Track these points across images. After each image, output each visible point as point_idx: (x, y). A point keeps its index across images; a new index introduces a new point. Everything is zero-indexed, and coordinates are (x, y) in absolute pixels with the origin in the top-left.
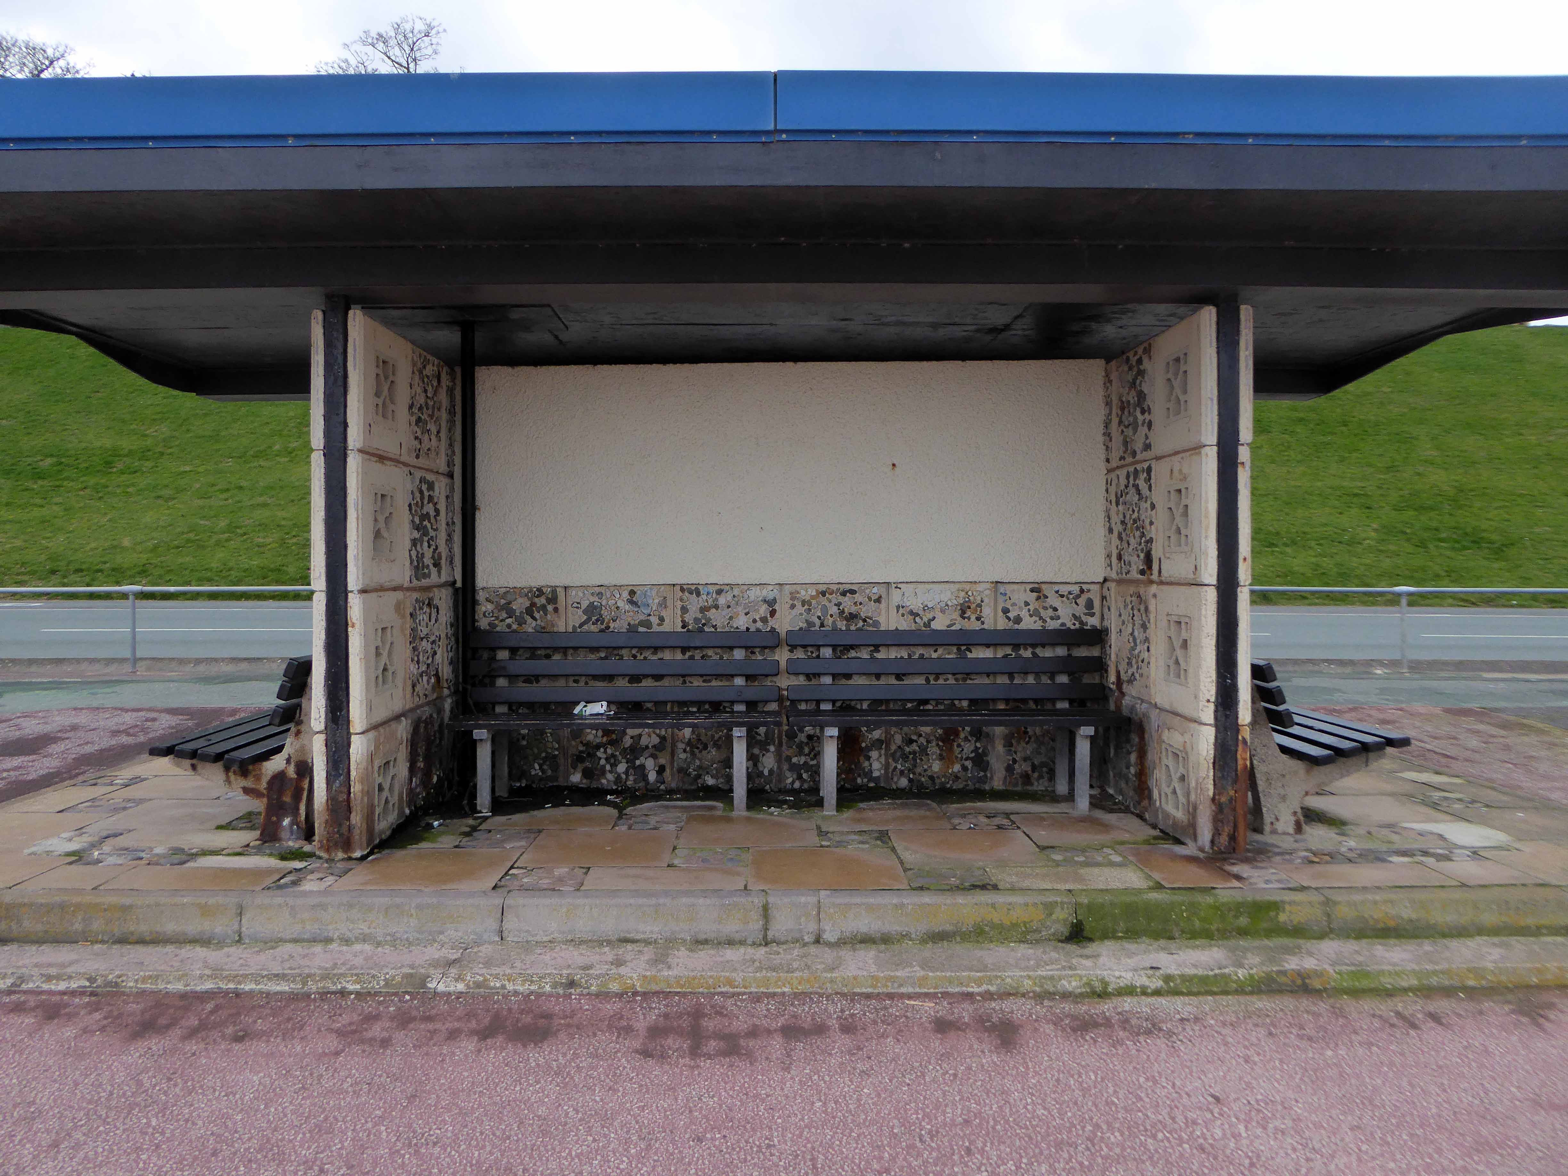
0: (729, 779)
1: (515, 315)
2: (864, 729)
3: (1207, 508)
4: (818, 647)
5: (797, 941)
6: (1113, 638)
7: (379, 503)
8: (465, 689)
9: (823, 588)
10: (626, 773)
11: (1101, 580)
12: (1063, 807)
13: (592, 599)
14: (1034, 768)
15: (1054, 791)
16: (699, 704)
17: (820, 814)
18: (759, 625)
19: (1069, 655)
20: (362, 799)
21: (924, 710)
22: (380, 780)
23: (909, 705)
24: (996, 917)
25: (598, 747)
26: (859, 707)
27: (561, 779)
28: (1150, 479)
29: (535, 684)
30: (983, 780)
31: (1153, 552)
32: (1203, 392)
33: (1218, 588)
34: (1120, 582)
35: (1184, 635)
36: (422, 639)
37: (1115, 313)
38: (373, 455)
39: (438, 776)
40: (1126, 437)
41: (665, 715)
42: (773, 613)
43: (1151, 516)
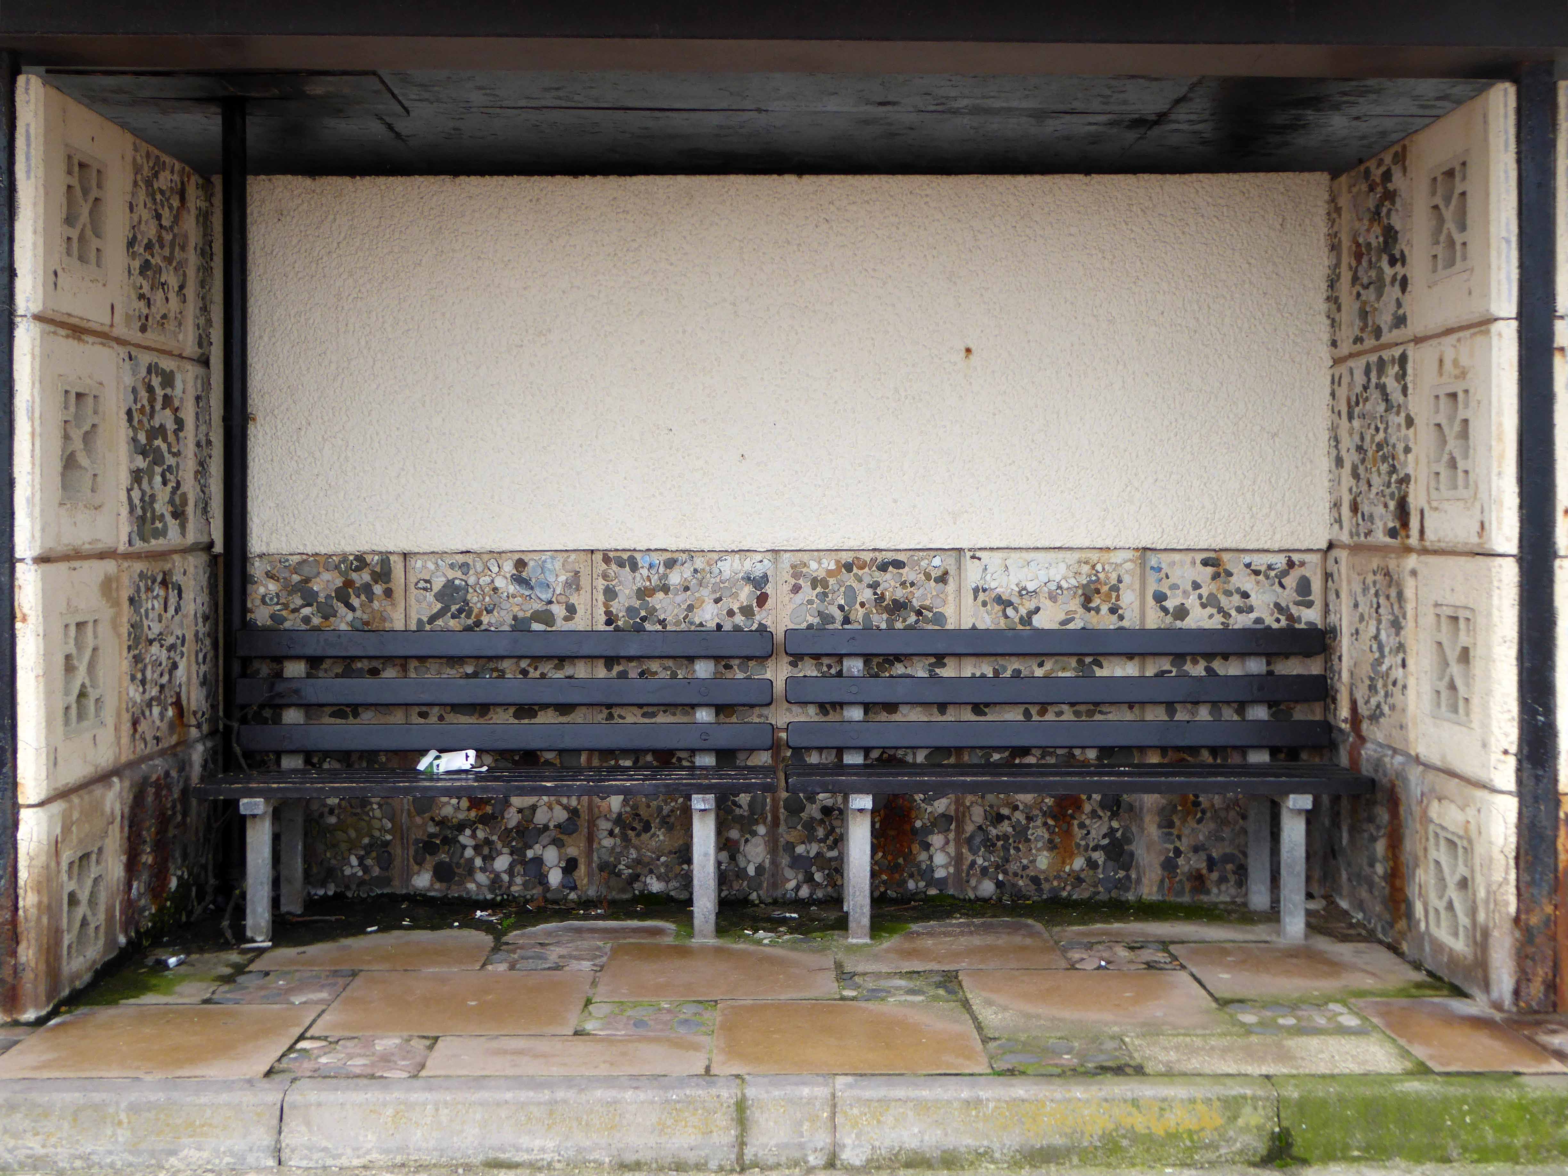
0: (687, 881)
1: (317, 88)
2: (919, 797)
3: (1500, 425)
4: (840, 657)
5: (796, 1164)
6: (1345, 643)
7: (72, 409)
8: (228, 729)
9: (847, 557)
10: (510, 871)
11: (1324, 546)
12: (1260, 932)
13: (451, 574)
14: (1211, 863)
15: (1245, 904)
16: (636, 753)
17: (842, 941)
18: (739, 619)
19: (1270, 673)
20: (39, 919)
21: (1021, 765)
22: (71, 886)
23: (996, 757)
24: (1140, 1122)
25: (461, 827)
26: (909, 759)
27: (396, 883)
28: (1404, 374)
29: (351, 720)
30: (1123, 885)
31: (1411, 499)
32: (1493, 229)
33: (1520, 560)
34: (1355, 549)
35: (1464, 639)
36: (151, 642)
37: (1345, 94)
38: (62, 325)
39: (180, 878)
40: (1364, 303)
41: (576, 772)
42: (762, 599)
43: (1406, 438)
